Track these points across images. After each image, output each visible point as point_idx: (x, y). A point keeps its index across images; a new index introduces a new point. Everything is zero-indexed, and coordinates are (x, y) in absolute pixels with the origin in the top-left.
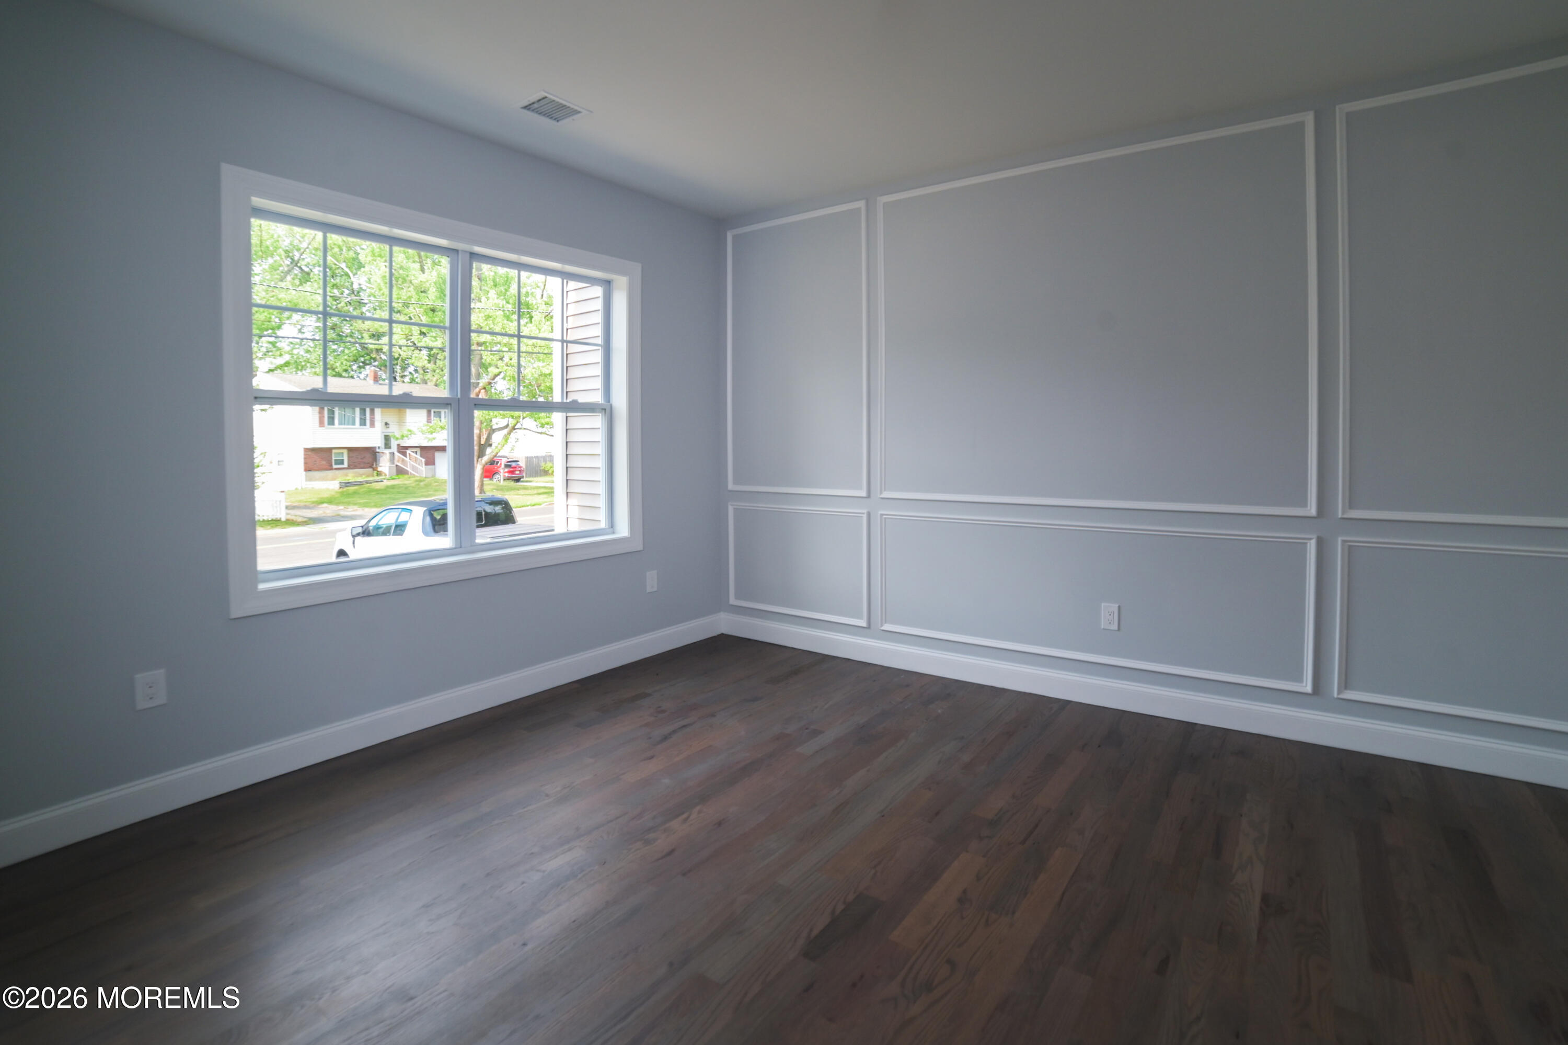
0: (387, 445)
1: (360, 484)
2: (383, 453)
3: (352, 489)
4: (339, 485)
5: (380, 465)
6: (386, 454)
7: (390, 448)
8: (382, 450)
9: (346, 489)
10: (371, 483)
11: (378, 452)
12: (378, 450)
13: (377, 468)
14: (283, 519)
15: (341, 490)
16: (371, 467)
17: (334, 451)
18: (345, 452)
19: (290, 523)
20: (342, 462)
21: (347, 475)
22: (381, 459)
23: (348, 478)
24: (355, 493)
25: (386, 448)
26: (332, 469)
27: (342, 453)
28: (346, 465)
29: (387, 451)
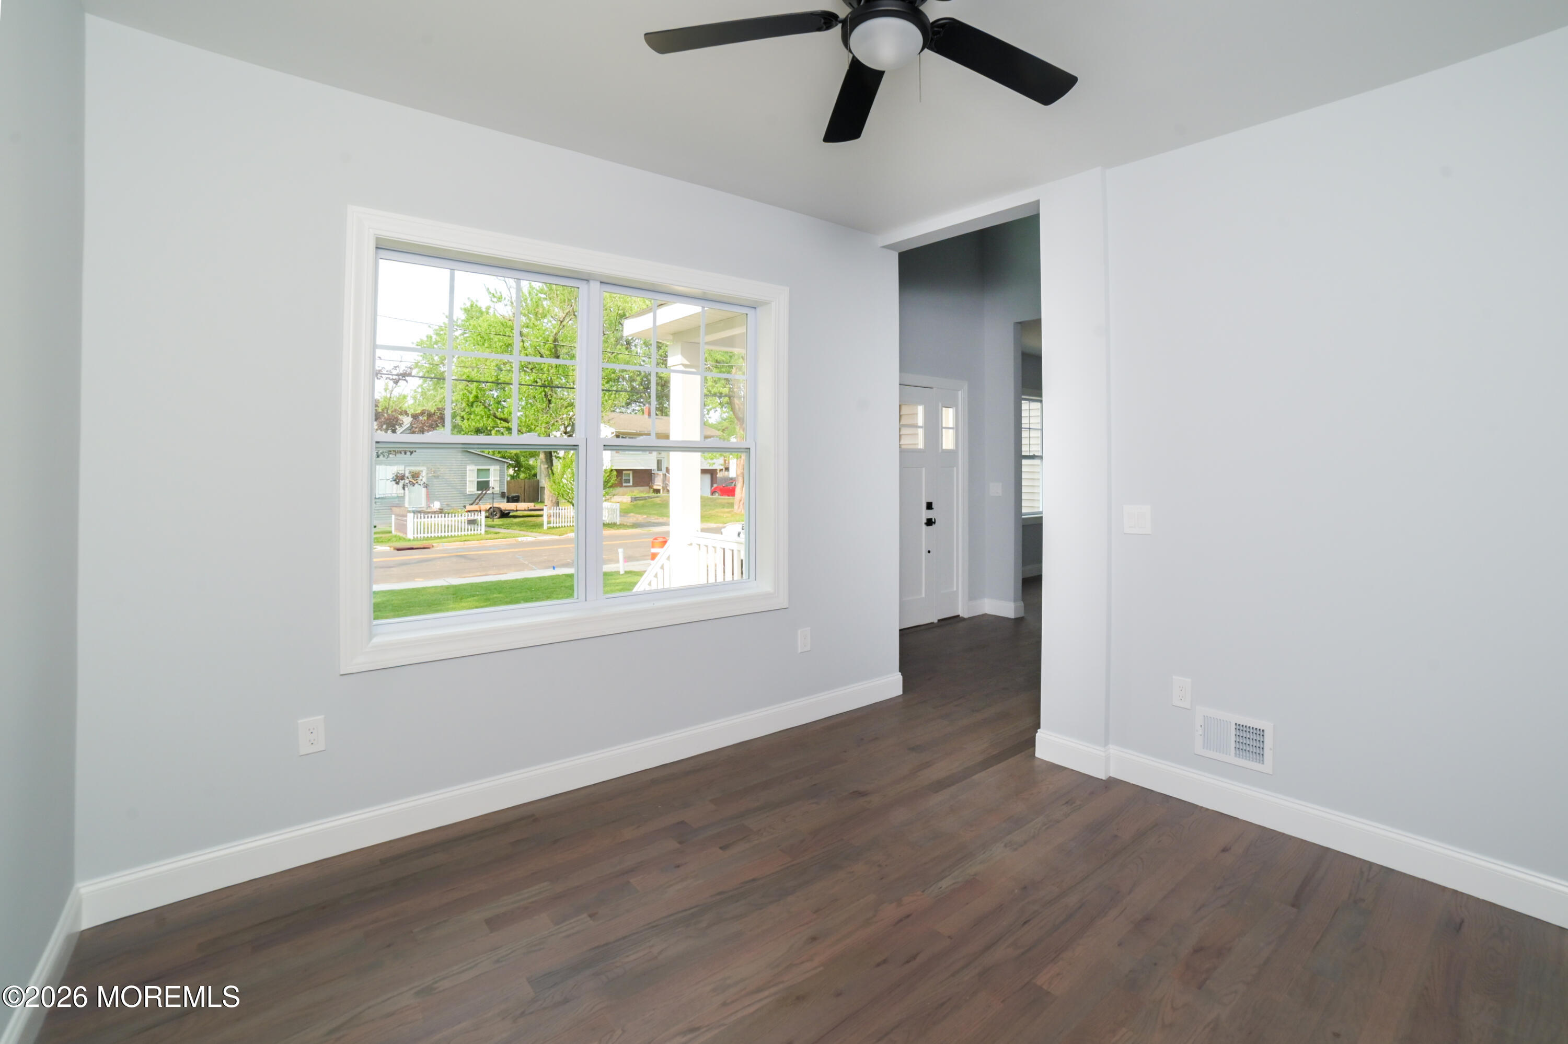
0: (659, 469)
1: (645, 499)
2: (658, 474)
3: (641, 502)
4: (630, 499)
5: (655, 484)
6: (660, 475)
7: (661, 470)
8: (656, 472)
9: (635, 502)
10: (652, 498)
11: (653, 474)
12: (653, 472)
13: (653, 486)
14: (618, 523)
15: (632, 503)
16: (648, 485)
17: (624, 472)
18: (631, 473)
19: (622, 526)
20: (628, 481)
21: (633, 492)
22: (656, 479)
23: (634, 494)
24: (643, 506)
25: (658, 470)
26: (622, 486)
27: (629, 474)
28: (631, 484)
29: (660, 473)
